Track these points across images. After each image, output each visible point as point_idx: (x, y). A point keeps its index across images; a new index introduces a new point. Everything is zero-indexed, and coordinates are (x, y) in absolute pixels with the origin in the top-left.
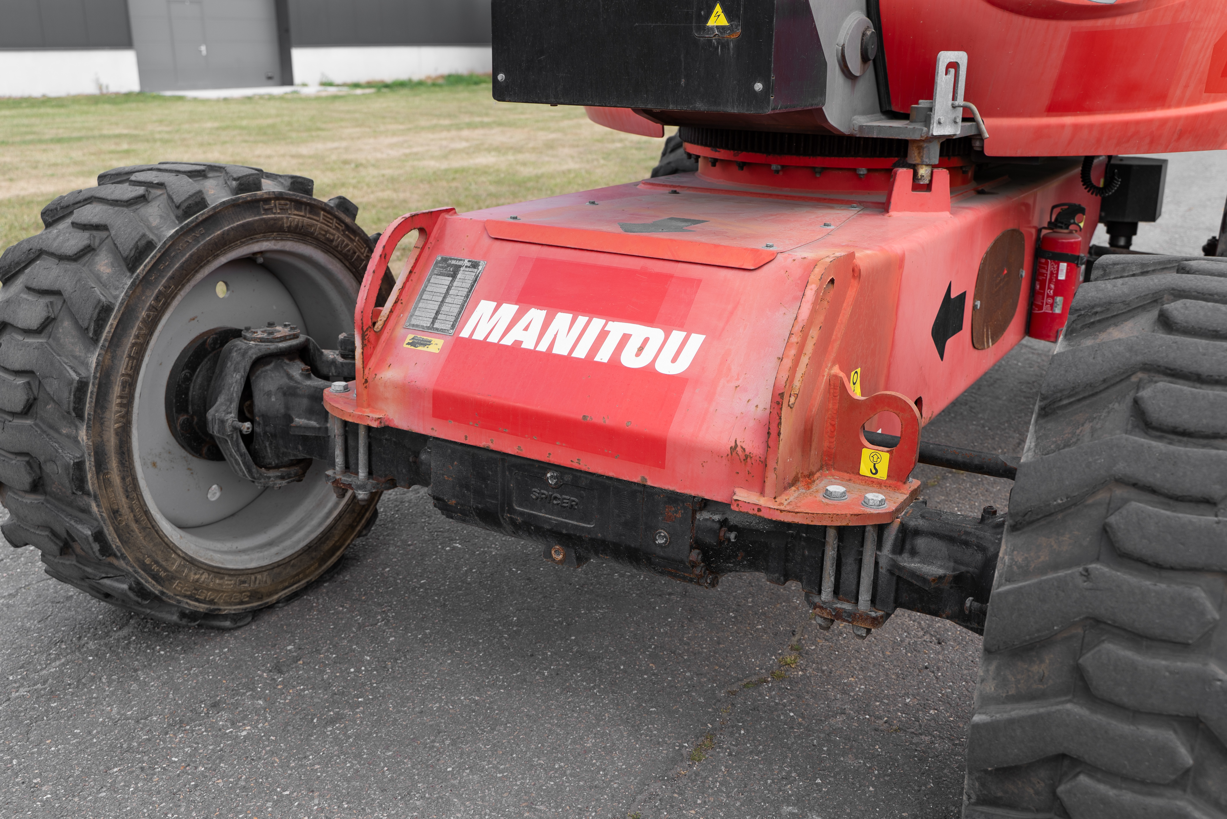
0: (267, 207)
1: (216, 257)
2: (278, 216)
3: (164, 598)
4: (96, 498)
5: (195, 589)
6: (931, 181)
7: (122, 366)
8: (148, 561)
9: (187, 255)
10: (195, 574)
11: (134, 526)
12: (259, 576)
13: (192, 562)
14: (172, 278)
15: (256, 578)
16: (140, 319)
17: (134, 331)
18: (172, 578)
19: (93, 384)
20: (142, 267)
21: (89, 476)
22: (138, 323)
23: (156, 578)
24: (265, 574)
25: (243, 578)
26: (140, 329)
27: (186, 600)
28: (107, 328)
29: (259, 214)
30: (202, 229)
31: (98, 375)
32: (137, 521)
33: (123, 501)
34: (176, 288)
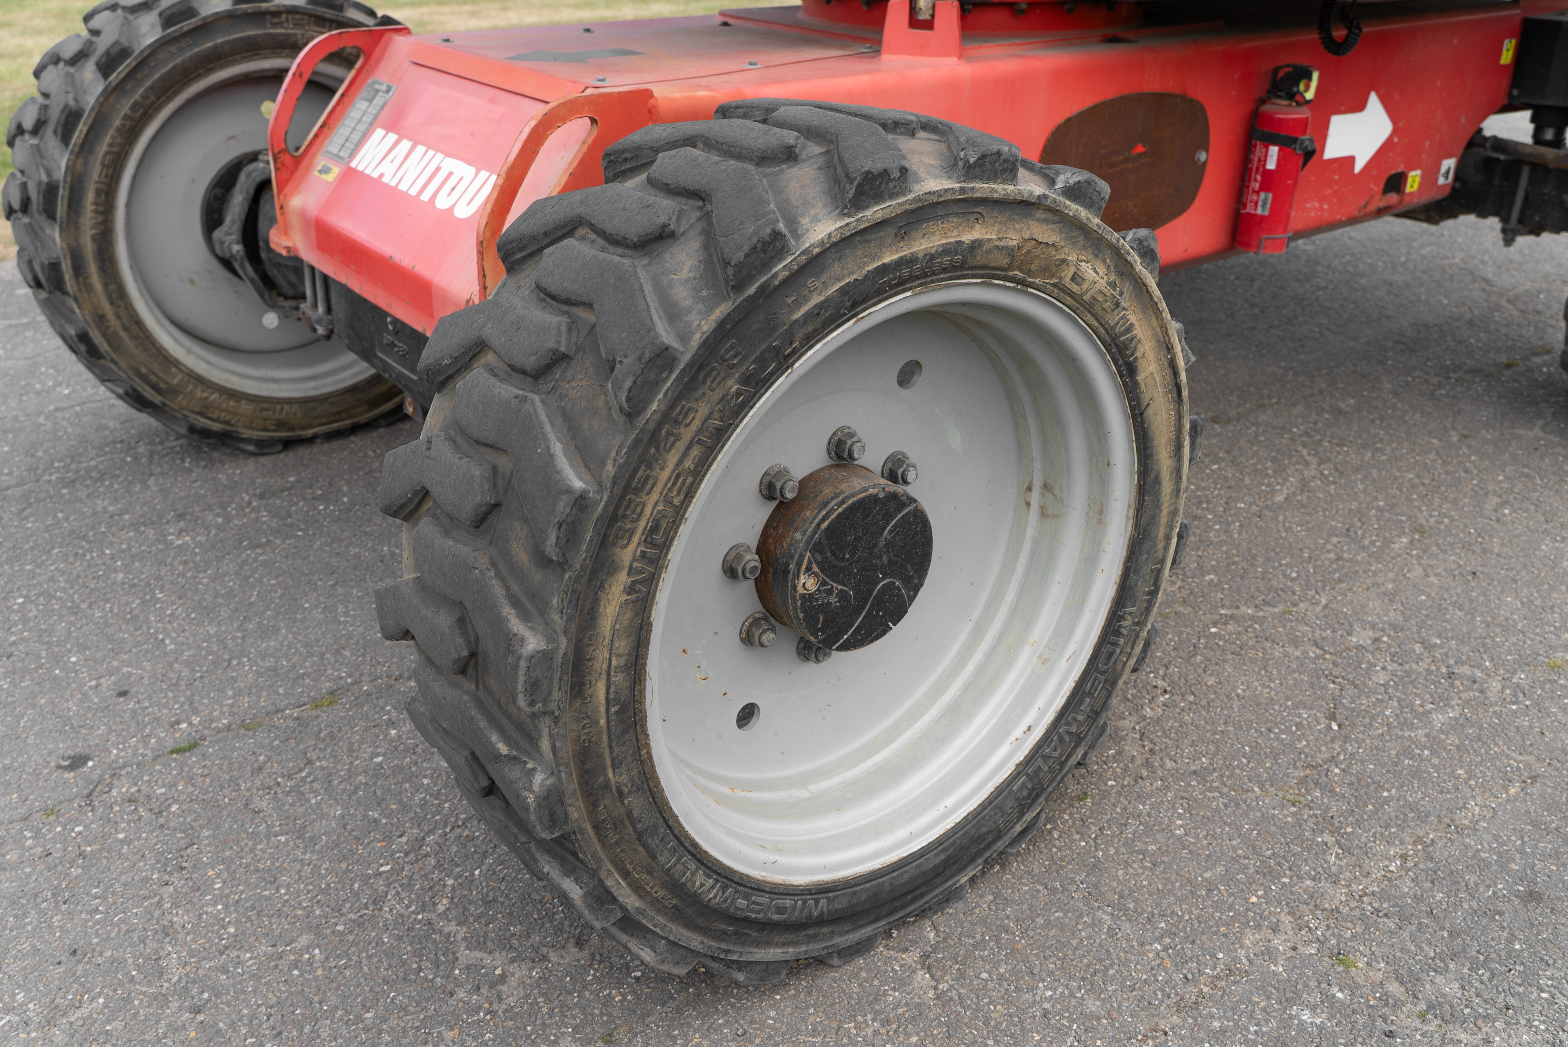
0: (275, 20)
1: (209, 71)
2: (290, 31)
3: (167, 409)
4: (76, 299)
5: (205, 406)
6: (933, 16)
7: (95, 174)
8: (143, 370)
9: (170, 66)
10: (203, 392)
11: (123, 334)
12: (287, 407)
13: (200, 380)
14: (151, 88)
15: (282, 409)
16: (114, 127)
17: (107, 139)
18: (174, 392)
19: (64, 188)
20: (115, 75)
21: (67, 277)
22: (111, 132)
23: (155, 387)
24: (295, 407)
25: (265, 406)
26: (113, 137)
27: (193, 416)
28: (76, 134)
29: (265, 28)
30: (189, 40)
31: (69, 179)
32: (125, 329)
33: (107, 309)
34: (158, 99)
